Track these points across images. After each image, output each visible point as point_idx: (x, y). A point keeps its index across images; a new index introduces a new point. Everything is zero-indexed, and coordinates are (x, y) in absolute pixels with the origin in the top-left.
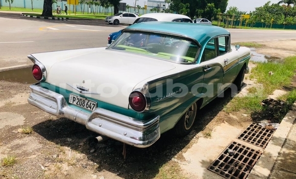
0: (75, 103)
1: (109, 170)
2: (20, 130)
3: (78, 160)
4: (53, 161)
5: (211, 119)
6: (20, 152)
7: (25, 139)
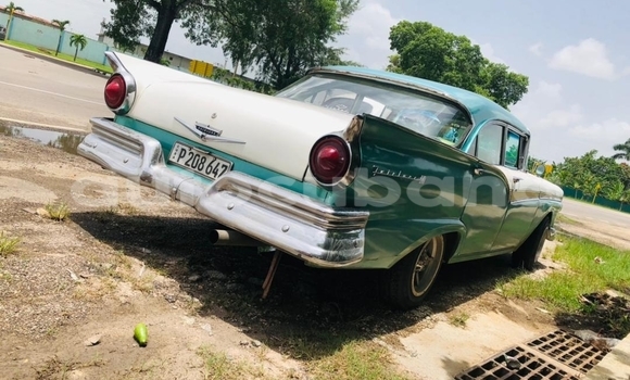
0: (182, 162)
1: (226, 319)
2: (42, 211)
3: (158, 286)
4: (100, 272)
5: (466, 300)
6: (32, 242)
7: (48, 226)
